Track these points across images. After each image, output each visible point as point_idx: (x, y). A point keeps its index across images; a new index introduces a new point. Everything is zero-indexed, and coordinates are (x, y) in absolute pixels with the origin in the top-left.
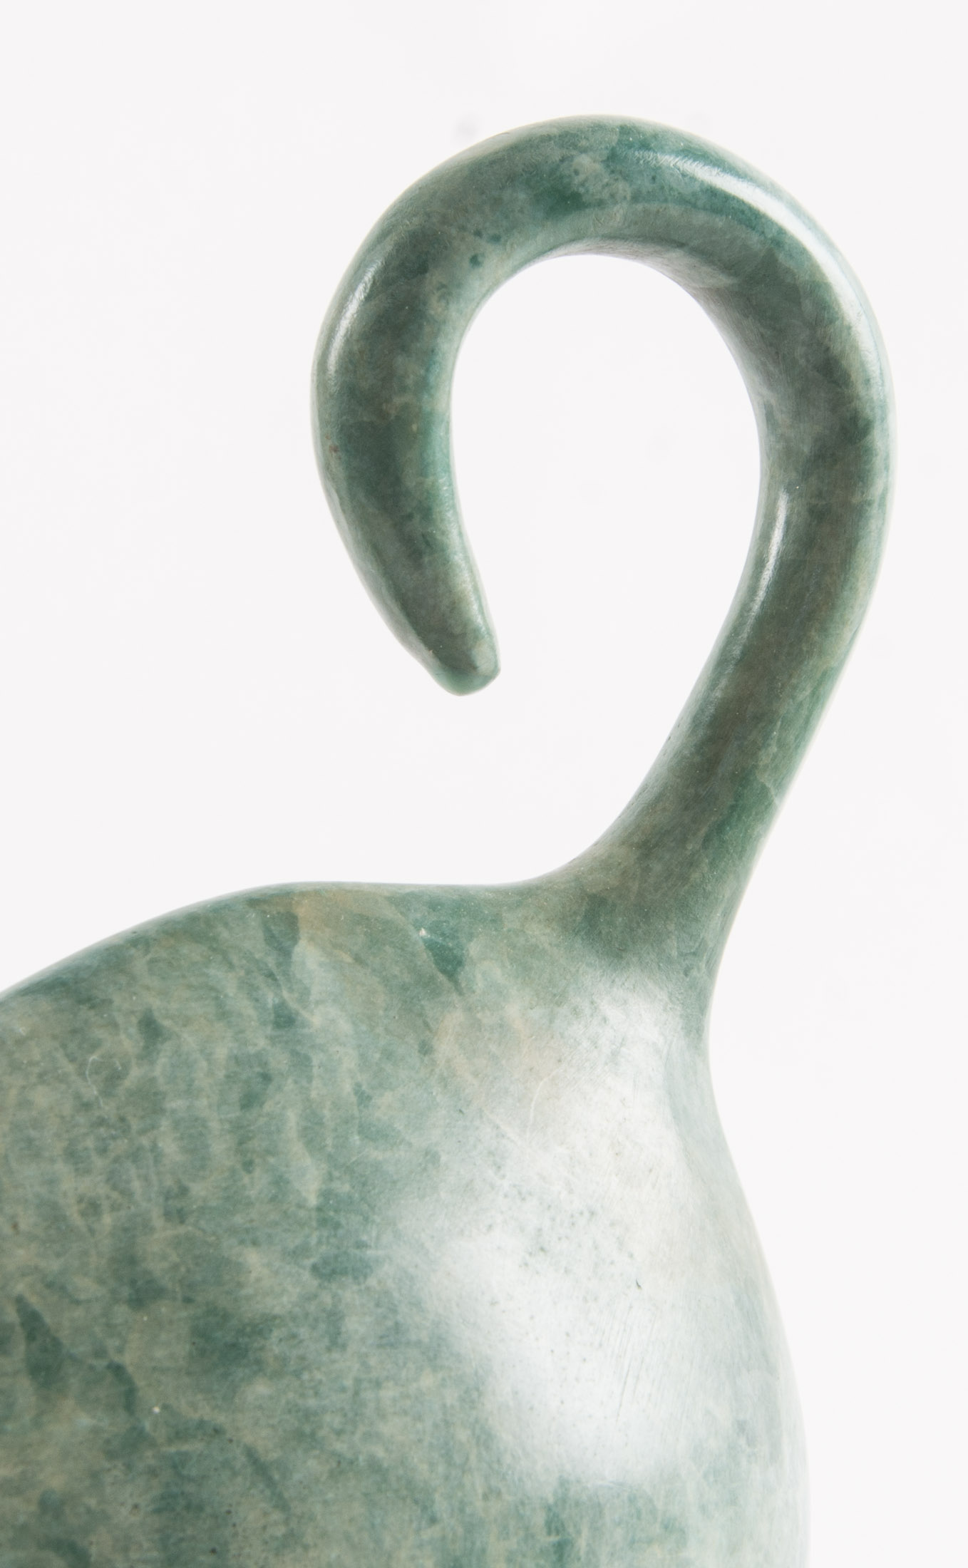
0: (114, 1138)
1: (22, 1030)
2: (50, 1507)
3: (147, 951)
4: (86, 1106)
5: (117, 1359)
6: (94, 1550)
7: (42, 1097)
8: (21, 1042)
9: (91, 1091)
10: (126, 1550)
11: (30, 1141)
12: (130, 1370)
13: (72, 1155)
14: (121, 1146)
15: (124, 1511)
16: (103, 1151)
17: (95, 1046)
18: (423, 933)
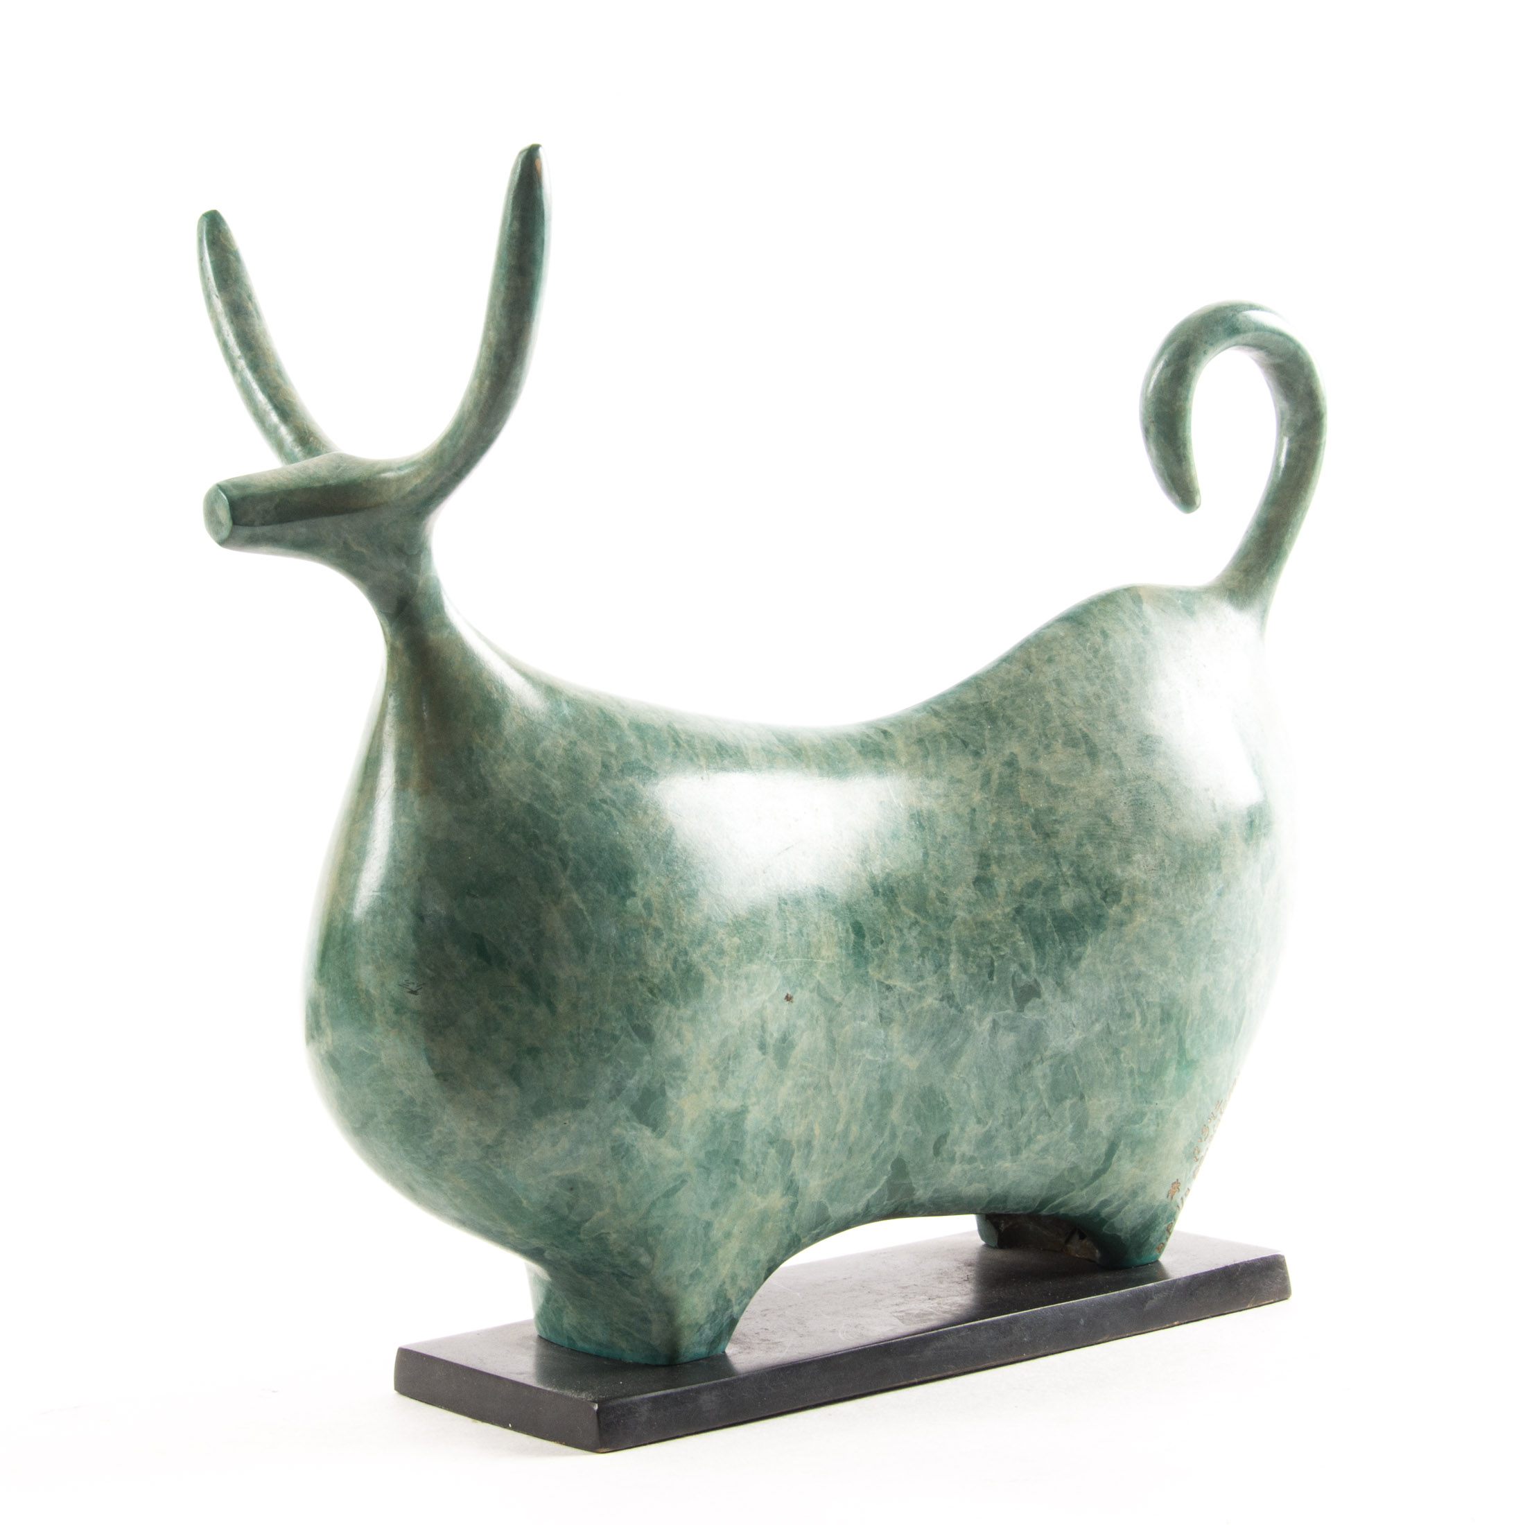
0: (1101, 673)
1: (1062, 634)
2: (1099, 803)
3: (1096, 607)
4: (1089, 661)
5: (1115, 751)
6: (1113, 818)
7: (1074, 658)
8: (1062, 638)
9: (1090, 656)
10: (1123, 818)
11: (1072, 673)
12: (1119, 755)
13: (1088, 678)
14: (1103, 676)
15: (1122, 804)
16: (1098, 677)
17: (1088, 640)
18: (1180, 601)
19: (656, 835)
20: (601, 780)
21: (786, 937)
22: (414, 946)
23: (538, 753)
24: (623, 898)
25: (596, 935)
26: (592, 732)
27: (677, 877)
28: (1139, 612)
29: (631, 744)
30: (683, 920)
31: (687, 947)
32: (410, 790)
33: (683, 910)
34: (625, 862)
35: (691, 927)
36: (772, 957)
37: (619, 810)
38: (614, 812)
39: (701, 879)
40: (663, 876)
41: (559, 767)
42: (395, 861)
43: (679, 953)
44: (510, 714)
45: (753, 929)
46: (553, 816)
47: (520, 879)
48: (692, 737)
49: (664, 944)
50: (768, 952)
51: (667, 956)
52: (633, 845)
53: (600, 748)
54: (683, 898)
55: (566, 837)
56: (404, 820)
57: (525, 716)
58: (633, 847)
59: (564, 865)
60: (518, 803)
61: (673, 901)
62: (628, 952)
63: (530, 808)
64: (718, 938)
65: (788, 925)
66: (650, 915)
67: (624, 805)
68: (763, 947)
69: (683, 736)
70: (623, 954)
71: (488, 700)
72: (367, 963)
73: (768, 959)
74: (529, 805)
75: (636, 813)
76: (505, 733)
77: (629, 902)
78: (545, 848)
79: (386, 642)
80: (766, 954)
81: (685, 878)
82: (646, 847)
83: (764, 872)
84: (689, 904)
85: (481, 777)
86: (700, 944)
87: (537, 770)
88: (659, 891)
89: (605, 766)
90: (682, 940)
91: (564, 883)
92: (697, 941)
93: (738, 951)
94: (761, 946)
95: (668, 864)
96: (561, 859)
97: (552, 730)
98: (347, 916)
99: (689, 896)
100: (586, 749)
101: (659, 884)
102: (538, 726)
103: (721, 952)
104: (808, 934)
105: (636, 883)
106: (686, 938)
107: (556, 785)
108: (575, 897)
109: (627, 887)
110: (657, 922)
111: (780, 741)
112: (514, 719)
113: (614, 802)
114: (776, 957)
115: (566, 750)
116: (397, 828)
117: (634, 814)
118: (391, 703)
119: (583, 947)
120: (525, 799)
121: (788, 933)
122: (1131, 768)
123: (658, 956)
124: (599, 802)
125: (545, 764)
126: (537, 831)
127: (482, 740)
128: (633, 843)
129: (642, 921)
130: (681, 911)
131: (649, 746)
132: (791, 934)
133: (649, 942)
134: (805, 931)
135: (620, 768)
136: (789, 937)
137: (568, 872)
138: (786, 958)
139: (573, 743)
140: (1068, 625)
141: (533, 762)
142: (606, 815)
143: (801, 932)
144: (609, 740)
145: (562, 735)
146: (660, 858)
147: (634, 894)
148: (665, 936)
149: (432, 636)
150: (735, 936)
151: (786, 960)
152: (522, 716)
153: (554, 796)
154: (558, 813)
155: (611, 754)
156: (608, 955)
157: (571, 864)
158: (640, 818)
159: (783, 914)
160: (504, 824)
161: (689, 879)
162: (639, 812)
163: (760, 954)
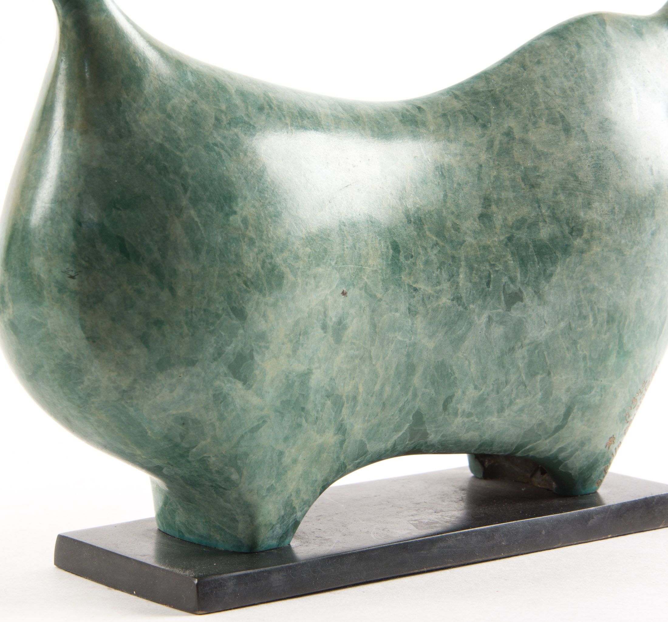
0: (575, 73)
1: (548, 44)
2: (570, 165)
3: (573, 26)
4: (567, 64)
5: (583, 128)
6: (580, 176)
7: (556, 61)
8: (548, 47)
9: (568, 60)
10: (587, 177)
11: (555, 72)
12: (586, 131)
13: (565, 76)
14: (576, 75)
15: (586, 167)
16: (573, 76)
17: (566, 49)
18: (632, 26)
19: (252, 171)
20: (214, 129)
21: (344, 250)
22: (73, 244)
23: (169, 107)
24: (227, 215)
25: (207, 241)
26: (208, 94)
27: (267, 202)
28: (604, 31)
29: (237, 105)
30: (270, 233)
31: (273, 253)
32: (74, 131)
33: (271, 226)
34: (230, 189)
35: (276, 238)
36: (333, 263)
37: (226, 151)
38: (223, 153)
39: (284, 205)
40: (257, 200)
41: (183, 119)
42: (61, 181)
43: (267, 256)
44: (149, 78)
45: (320, 242)
46: (178, 153)
47: (152, 198)
48: (281, 103)
49: (256, 250)
50: (331, 260)
51: (257, 258)
52: (235, 177)
53: (215, 107)
54: (271, 217)
55: (187, 169)
56: (69, 152)
57: (160, 81)
58: (236, 179)
59: (185, 189)
60: (153, 143)
61: (264, 219)
62: (229, 254)
63: (161, 147)
64: (295, 248)
65: (345, 241)
66: (247, 228)
67: (230, 148)
68: (327, 256)
69: (275, 102)
70: (225, 255)
71: (133, 67)
72: (39, 255)
73: (330, 265)
74: (161, 145)
75: (239, 155)
76: (145, 92)
77: (231, 218)
78: (172, 176)
79: (59, 21)
80: (329, 261)
81: (272, 203)
82: (245, 179)
83: (330, 202)
84: (275, 222)
85: (127, 123)
86: (282, 251)
87: (168, 120)
88: (253, 212)
89: (217, 119)
90: (269, 247)
91: (185, 202)
92: (280, 248)
93: (309, 257)
94: (326, 255)
95: (260, 192)
96: (183, 185)
97: (179, 92)
98: (27, 221)
99: (275, 216)
100: (203, 106)
101: (254, 206)
102: (169, 88)
103: (297, 258)
104: (359, 248)
105: (237, 204)
106: (272, 246)
107: (181, 131)
108: (192, 212)
109: (230, 207)
110: (251, 233)
111: (344, 109)
112: (151, 82)
113: (223, 145)
114: (336, 263)
115: (188, 106)
116: (64, 158)
117: (238, 155)
118: (63, 66)
119: (197, 250)
120: (158, 140)
121: (345, 247)
122: (594, 141)
123: (251, 258)
124: (212, 145)
125: (174, 116)
126: (166, 164)
127: (128, 95)
128: (236, 176)
129: (240, 232)
130: (270, 227)
131: (250, 107)
132: (347, 248)
133: (245, 248)
134: (357, 246)
135: (228, 122)
136: (346, 249)
137: (188, 194)
138: (344, 264)
139: (195, 102)
140: (552, 38)
141: (165, 114)
142: (217, 154)
143: (355, 246)
144: (221, 101)
145: (186, 96)
146: (255, 188)
147: (235, 213)
148: (257, 244)
149: (93, 18)
150: (307, 246)
151: (343, 266)
152: (157, 79)
153: (179, 139)
154: (182, 152)
155: (222, 111)
156: (215, 256)
157: (190, 188)
158: (242, 158)
159: (342, 233)
160: (142, 158)
161: (276, 204)
162: (241, 154)
163: (325, 261)
